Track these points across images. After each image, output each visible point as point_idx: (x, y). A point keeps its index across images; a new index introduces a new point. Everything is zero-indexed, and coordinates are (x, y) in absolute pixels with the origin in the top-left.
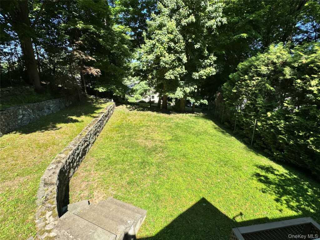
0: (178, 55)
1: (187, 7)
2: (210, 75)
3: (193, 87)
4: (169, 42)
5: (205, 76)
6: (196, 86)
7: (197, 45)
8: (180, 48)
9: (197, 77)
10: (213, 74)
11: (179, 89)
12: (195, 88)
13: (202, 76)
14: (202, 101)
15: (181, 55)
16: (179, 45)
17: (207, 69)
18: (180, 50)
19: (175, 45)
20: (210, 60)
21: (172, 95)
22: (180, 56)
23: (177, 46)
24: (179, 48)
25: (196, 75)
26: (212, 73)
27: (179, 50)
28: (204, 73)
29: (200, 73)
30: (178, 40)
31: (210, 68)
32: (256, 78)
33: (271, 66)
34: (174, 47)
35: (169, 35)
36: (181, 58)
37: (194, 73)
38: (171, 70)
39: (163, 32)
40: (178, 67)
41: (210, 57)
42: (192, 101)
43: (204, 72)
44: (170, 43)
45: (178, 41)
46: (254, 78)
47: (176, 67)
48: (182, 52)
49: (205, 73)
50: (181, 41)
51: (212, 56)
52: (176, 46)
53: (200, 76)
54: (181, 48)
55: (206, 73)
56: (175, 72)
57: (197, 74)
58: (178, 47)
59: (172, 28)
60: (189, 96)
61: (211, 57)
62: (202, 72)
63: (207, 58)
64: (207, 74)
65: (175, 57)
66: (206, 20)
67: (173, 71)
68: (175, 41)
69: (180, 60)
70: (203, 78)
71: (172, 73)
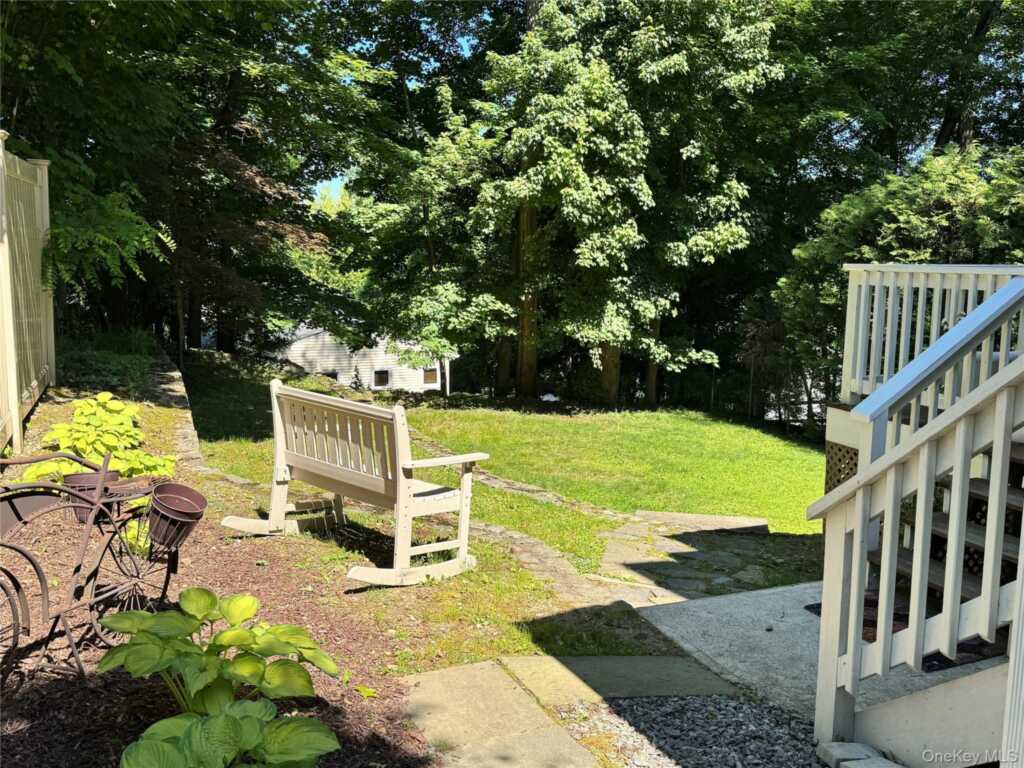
0: (624, 180)
1: (662, 26)
2: (729, 251)
3: (666, 298)
4: (593, 134)
5: (712, 253)
6: (677, 295)
7: (689, 147)
8: (634, 158)
9: (684, 259)
10: (740, 246)
11: (611, 307)
12: (673, 304)
13: (702, 256)
14: (694, 355)
15: (634, 182)
16: (633, 146)
17: (716, 229)
18: (634, 163)
19: (616, 145)
20: (725, 195)
21: (591, 332)
22: (632, 185)
23: (622, 150)
24: (630, 159)
25: (679, 253)
26: (736, 243)
27: (630, 162)
28: (706, 243)
29: (691, 242)
30: (626, 130)
31: (727, 225)
32: (901, 251)
33: (937, 215)
34: (609, 151)
35: (594, 112)
36: (636, 192)
37: (671, 245)
38: (595, 235)
39: (571, 100)
40: (620, 222)
41: (725, 186)
42: (660, 352)
43: (709, 239)
44: (598, 141)
45: (626, 134)
46: (894, 253)
47: (614, 221)
48: (637, 170)
49: (711, 243)
50: (636, 133)
51: (734, 183)
52: (618, 148)
53: (695, 256)
54: (638, 157)
55: (715, 244)
56: (611, 240)
57: (683, 248)
58: (628, 155)
59: (603, 89)
60: (648, 335)
61: (729, 187)
62: (699, 240)
63: (716, 190)
64: (718, 247)
65: (612, 188)
66: (721, 69)
67: (602, 236)
68: (618, 133)
69: (628, 197)
70: (705, 260)
71: (598, 243)
